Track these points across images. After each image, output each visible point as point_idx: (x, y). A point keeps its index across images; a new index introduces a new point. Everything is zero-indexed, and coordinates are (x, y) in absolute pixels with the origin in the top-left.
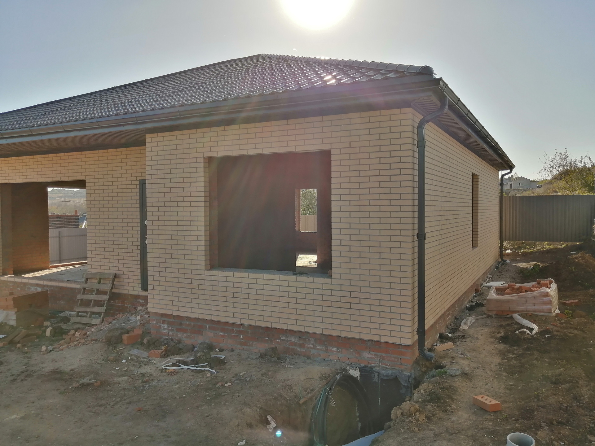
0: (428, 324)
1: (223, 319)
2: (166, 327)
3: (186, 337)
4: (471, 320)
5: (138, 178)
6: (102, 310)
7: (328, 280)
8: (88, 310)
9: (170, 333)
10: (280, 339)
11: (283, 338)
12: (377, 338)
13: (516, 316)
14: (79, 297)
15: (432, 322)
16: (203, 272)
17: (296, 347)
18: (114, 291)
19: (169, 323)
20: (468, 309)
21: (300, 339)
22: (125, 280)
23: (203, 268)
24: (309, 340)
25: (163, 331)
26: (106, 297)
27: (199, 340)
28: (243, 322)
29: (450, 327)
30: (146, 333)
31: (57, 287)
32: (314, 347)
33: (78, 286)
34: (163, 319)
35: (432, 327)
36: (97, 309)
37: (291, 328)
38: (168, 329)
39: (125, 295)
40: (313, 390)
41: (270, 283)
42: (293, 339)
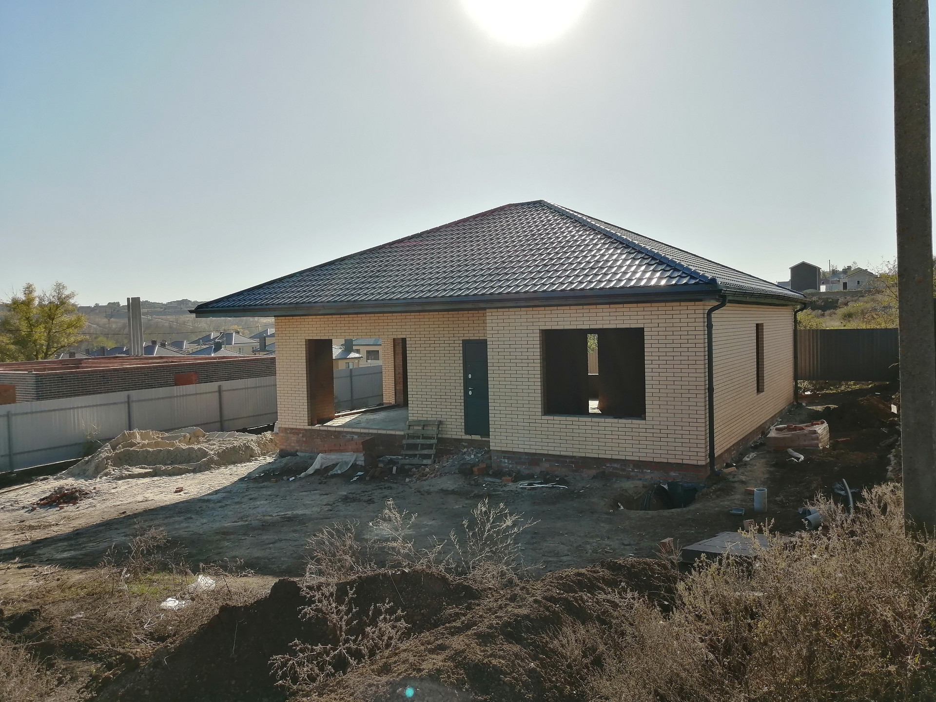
0: (717, 452)
1: (558, 453)
2: (506, 461)
3: (525, 469)
4: (752, 455)
5: (461, 339)
6: (432, 452)
7: (643, 422)
8: (417, 453)
9: (511, 466)
10: (605, 466)
11: (608, 465)
12: (680, 461)
13: (790, 450)
14: (404, 442)
15: (720, 453)
16: (540, 417)
17: (618, 472)
18: (440, 436)
19: (508, 458)
20: (752, 447)
21: (621, 465)
22: (448, 426)
23: (540, 414)
24: (629, 466)
25: (503, 465)
26: (435, 441)
27: (537, 470)
28: (575, 454)
29: (734, 459)
30: (489, 467)
31: (375, 434)
32: (633, 471)
33: (402, 433)
34: (503, 455)
35: (721, 456)
36: (425, 452)
37: (614, 457)
38: (508, 463)
39: (448, 438)
40: (640, 493)
41: (597, 424)
42: (615, 465)
